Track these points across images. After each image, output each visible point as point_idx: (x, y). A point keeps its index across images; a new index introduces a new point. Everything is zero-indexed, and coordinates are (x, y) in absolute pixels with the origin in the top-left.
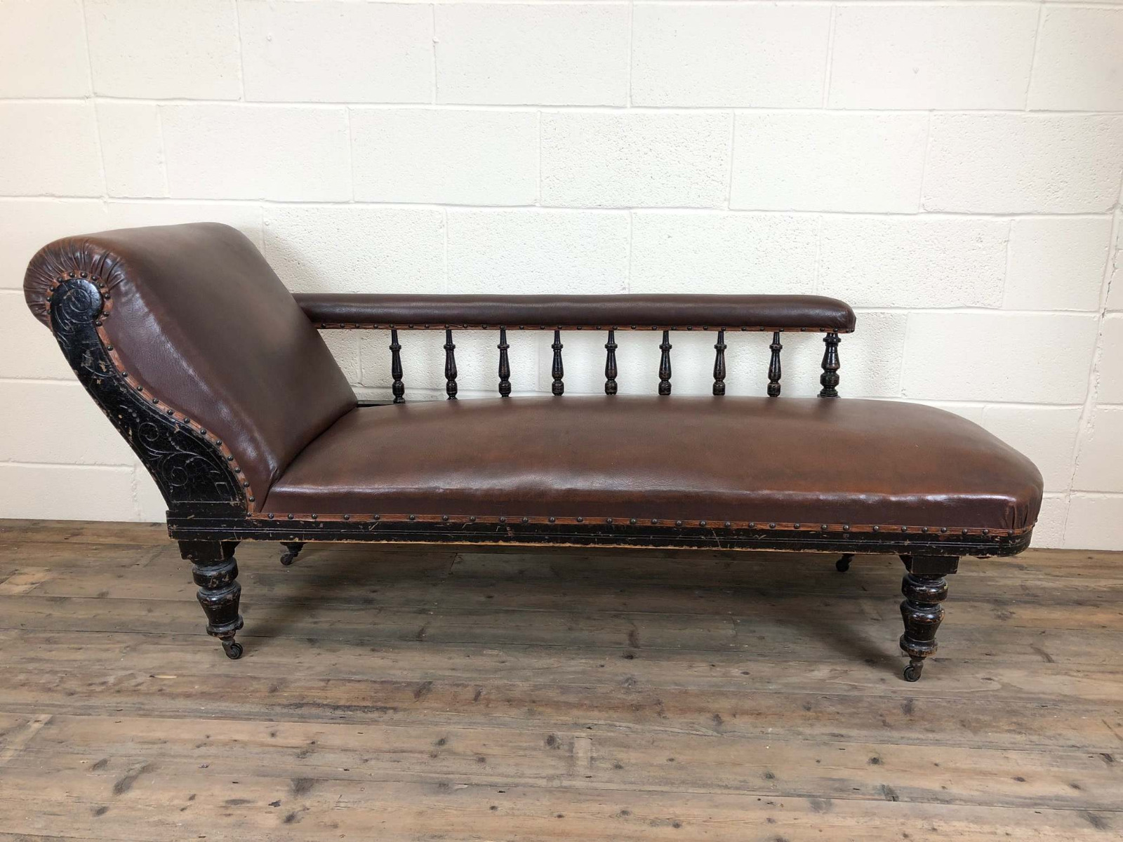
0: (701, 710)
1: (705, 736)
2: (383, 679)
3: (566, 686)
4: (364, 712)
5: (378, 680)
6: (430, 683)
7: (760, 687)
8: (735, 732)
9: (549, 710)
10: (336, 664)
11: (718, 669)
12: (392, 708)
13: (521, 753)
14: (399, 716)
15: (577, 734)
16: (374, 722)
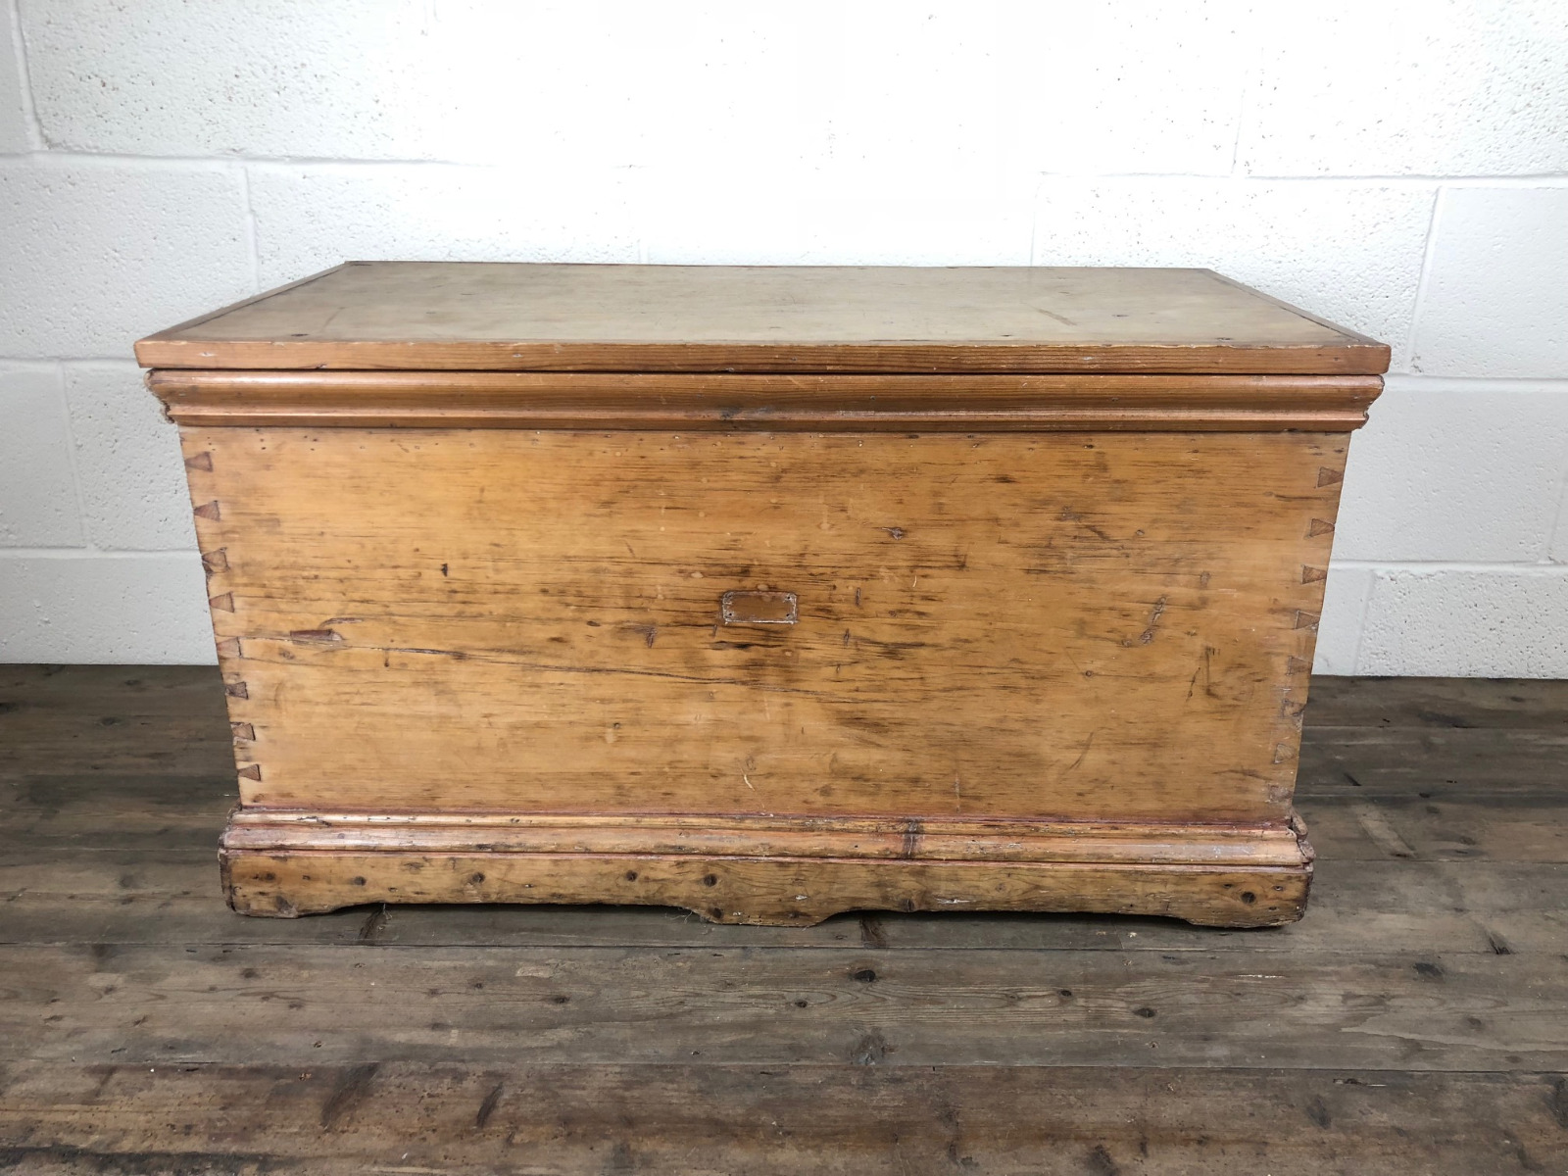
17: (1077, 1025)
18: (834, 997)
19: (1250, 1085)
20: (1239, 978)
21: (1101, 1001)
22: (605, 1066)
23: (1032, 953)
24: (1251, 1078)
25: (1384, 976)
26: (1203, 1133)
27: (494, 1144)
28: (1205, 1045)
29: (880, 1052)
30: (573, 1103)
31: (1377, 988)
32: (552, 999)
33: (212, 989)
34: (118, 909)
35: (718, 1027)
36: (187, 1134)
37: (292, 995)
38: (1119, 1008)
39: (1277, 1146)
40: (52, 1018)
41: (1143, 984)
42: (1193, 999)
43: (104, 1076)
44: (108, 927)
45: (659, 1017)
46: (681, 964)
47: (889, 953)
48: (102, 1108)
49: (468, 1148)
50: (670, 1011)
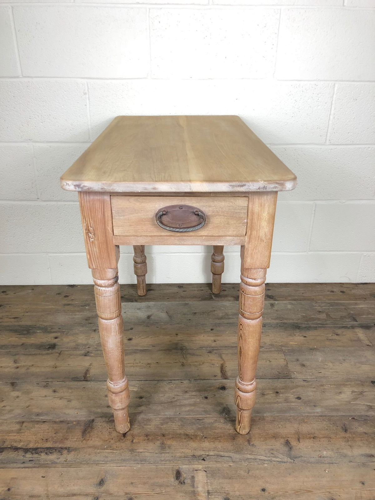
0: (275, 437)
1: (283, 462)
2: (62, 419)
3: (184, 418)
4: (46, 453)
5: (58, 420)
6: (93, 420)
7: (311, 411)
8: (301, 457)
9: (174, 443)
10: (29, 406)
11: (281, 395)
12: (66, 448)
13: (158, 490)
14: (70, 457)
15: (196, 467)
16: (54, 464)
17: (281, 403)
18: (215, 395)
19: (327, 420)
20: (324, 387)
21: (287, 395)
22: (155, 418)
23: (268, 380)
24: (327, 418)
25: (362, 385)
26: (314, 435)
27: (128, 443)
28: (314, 408)
29: (228, 412)
30: (148, 430)
31: (360, 389)
32: (139, 398)
33: (46, 396)
34: (15, 370)
35: (185, 405)
36: (47, 441)
37: (68, 398)
38: (292, 397)
39: (334, 438)
40: (4, 406)
41: (298, 389)
42: (311, 394)
43: (22, 424)
44: (13, 377)
45: (168, 402)
46: (172, 385)
47: (229, 381)
48: (23, 434)
49: (122, 444)
50: (171, 401)
